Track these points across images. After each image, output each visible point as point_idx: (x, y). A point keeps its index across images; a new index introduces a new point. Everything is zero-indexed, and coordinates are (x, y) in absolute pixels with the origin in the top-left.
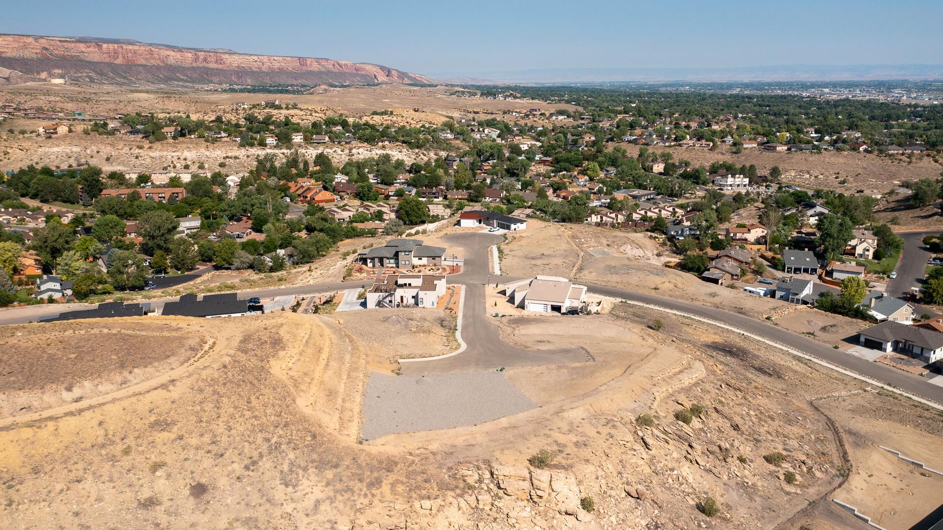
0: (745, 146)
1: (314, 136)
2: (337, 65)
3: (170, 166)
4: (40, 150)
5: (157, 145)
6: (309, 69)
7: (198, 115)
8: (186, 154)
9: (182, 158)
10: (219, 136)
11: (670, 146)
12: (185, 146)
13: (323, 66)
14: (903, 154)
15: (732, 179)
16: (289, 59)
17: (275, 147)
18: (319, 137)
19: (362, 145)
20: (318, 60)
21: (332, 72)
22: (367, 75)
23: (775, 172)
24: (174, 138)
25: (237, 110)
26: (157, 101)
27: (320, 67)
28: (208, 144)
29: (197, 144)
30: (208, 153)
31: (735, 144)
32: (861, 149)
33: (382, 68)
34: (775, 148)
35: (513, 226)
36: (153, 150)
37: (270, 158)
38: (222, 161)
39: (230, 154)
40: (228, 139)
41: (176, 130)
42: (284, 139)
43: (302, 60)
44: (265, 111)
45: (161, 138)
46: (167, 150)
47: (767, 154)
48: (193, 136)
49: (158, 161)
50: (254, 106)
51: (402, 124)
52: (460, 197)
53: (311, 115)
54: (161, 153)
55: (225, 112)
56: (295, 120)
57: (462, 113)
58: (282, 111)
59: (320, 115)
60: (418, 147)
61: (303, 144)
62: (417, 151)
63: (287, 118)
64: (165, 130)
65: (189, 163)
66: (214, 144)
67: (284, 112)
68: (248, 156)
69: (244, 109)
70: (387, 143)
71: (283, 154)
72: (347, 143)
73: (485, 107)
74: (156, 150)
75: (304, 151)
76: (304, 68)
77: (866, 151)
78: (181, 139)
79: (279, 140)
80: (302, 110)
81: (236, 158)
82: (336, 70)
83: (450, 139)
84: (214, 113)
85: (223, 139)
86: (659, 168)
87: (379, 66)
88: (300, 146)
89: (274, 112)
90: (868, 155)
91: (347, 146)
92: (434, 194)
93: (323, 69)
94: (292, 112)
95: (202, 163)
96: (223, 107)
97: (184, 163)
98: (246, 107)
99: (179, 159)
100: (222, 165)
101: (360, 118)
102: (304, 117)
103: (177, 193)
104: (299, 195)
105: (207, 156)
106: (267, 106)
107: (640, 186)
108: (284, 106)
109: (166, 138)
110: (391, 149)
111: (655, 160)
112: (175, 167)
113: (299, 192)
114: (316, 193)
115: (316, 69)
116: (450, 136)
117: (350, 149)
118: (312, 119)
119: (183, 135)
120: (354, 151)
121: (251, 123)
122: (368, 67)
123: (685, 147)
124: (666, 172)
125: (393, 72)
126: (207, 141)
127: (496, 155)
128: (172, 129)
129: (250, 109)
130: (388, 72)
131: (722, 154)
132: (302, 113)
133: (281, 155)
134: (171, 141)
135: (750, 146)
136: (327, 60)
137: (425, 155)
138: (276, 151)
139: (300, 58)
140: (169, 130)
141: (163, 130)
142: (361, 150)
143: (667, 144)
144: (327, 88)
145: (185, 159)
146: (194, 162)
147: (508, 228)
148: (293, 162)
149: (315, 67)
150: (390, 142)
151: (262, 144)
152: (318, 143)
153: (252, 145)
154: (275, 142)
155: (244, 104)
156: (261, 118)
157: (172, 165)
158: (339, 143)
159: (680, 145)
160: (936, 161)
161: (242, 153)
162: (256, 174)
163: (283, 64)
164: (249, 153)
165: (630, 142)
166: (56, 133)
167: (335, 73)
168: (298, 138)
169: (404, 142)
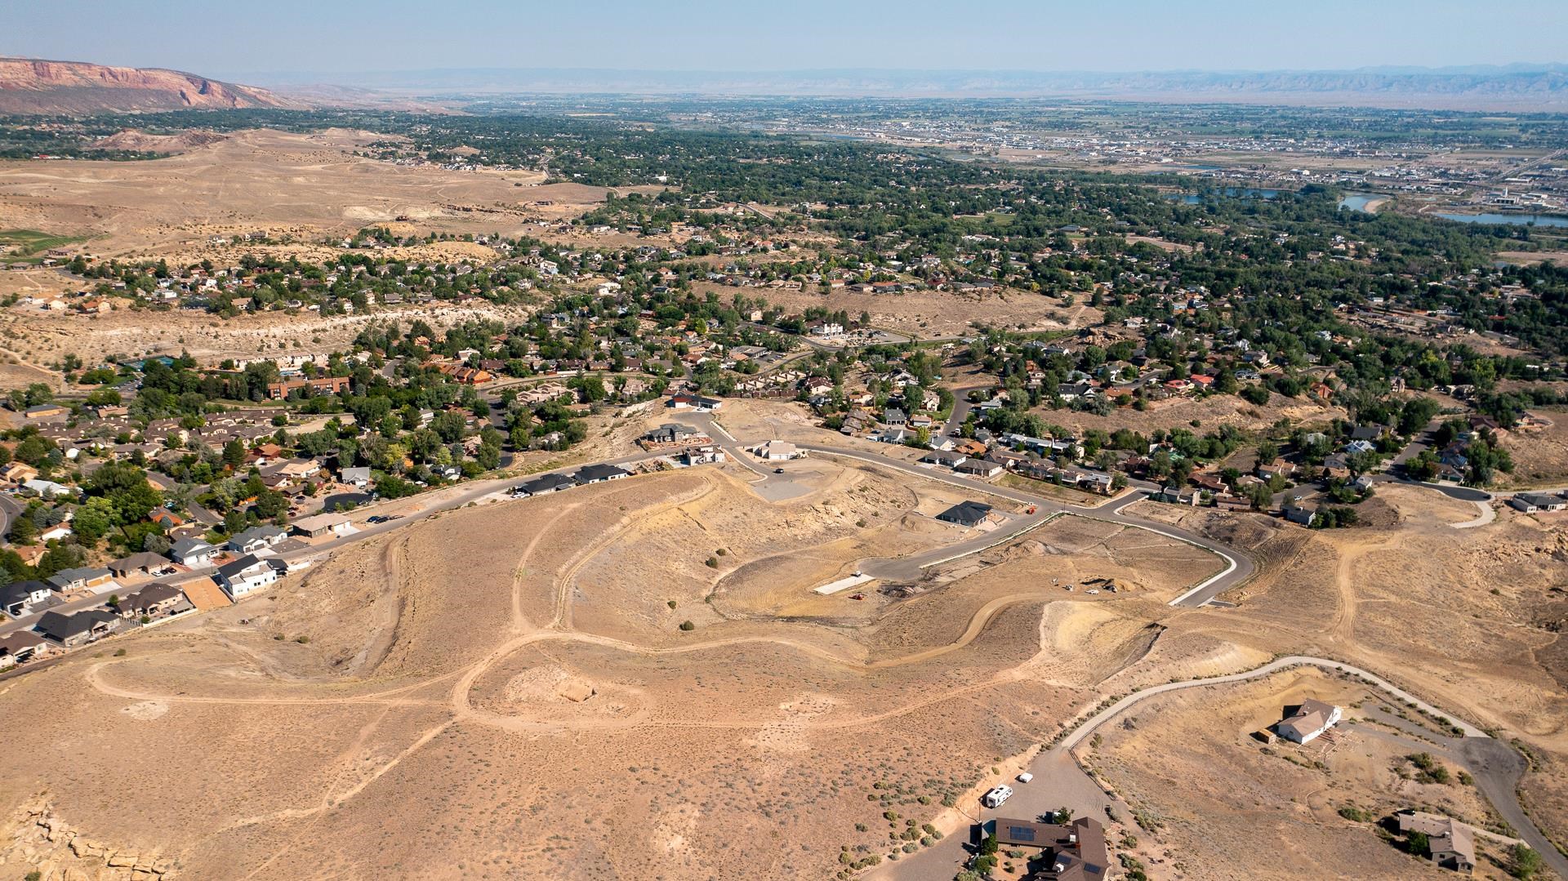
0: (833, 285)
1: (386, 296)
2: (108, 76)
4: (92, 334)
5: (233, 321)
6: (56, 82)
8: (273, 330)
9: (271, 335)
10: (296, 306)
11: (760, 287)
12: (265, 320)
13: (82, 77)
14: (974, 292)
15: (828, 328)
16: (17, 65)
17: (354, 313)
20: (70, 65)
21: (102, 88)
22: (167, 92)
23: (865, 318)
24: (249, 311)
27: (77, 78)
28: (290, 316)
29: (277, 317)
31: (823, 283)
32: (938, 287)
33: (191, 78)
34: (861, 288)
35: (714, 406)
36: (232, 327)
42: (359, 303)
43: (39, 66)
44: (257, 247)
45: (234, 312)
46: (249, 327)
47: (855, 295)
50: (235, 241)
54: (243, 331)
55: (199, 251)
58: (279, 248)
60: (503, 303)
61: (377, 306)
62: (503, 307)
64: (235, 302)
66: (295, 315)
70: (470, 300)
74: (235, 327)
76: (45, 80)
77: (942, 289)
78: (257, 312)
79: (355, 304)
81: (325, 330)
82: (109, 85)
83: (529, 289)
85: (302, 309)
86: (757, 316)
87: (183, 74)
89: (270, 249)
90: (945, 294)
91: (426, 305)
93: (83, 83)
94: (292, 248)
96: (192, 243)
98: (224, 241)
99: (268, 336)
100: (317, 341)
103: (344, 383)
104: (454, 376)
106: (255, 240)
107: (751, 343)
108: (278, 240)
109: (241, 312)
110: (477, 307)
111: (750, 307)
113: (452, 373)
114: (474, 373)
115: (70, 83)
116: (528, 285)
117: (432, 310)
120: (437, 312)
122: (163, 76)
123: (775, 288)
124: (765, 320)
125: (214, 86)
129: (232, 245)
130: (204, 88)
131: (813, 296)
134: (247, 315)
135: (838, 285)
136: (89, 65)
139: (34, 62)
142: (445, 311)
143: (756, 285)
144: (139, 135)
149: (66, 78)
152: (392, 303)
154: (352, 307)
159: (770, 286)
160: (1002, 298)
163: (9, 76)
165: (715, 281)
166: (97, 311)
167: (108, 90)
168: (370, 300)
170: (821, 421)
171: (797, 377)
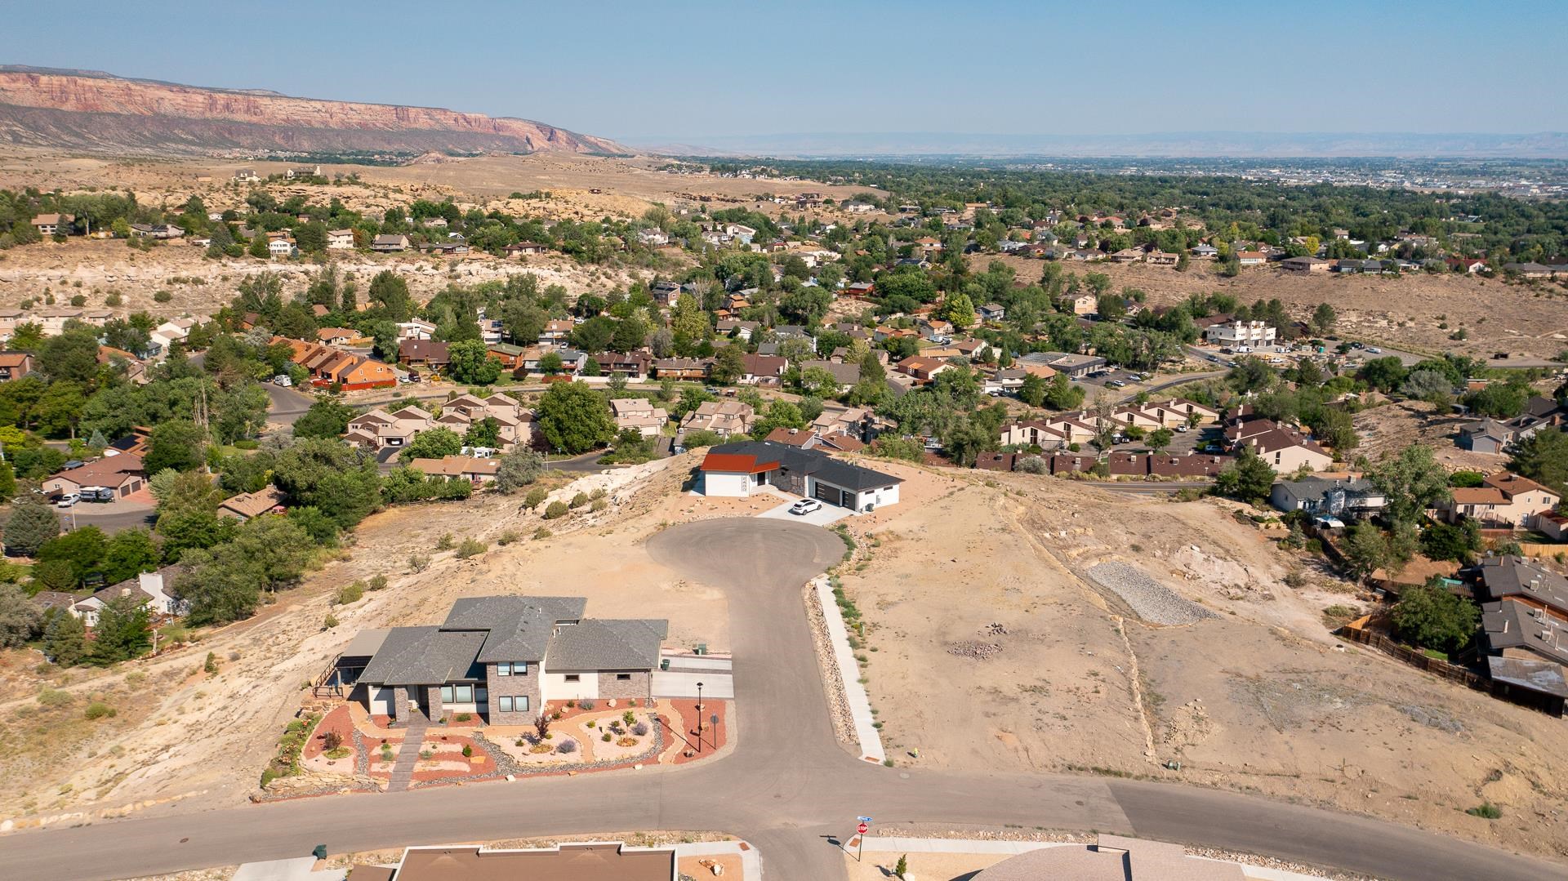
0: (1244, 262)
1: (377, 237)
2: (461, 121)
3: (38, 300)
5: (18, 253)
6: (414, 126)
7: (153, 194)
8: (83, 273)
9: (71, 281)
10: (163, 234)
11: (1096, 262)
12: (79, 254)
13: (437, 121)
14: (1553, 280)
15: (1244, 330)
16: (377, 107)
17: (289, 258)
18: (388, 238)
19: (478, 255)
20: (428, 111)
21: (453, 132)
22: (514, 138)
23: (1324, 314)
24: (59, 237)
25: (237, 185)
26: (105, 172)
27: (432, 123)
28: (135, 251)
29: (108, 251)
30: (132, 272)
31: (1222, 259)
32: (1471, 269)
33: (540, 127)
34: (1306, 266)
35: (863, 499)
36: (7, 264)
37: (271, 285)
38: (165, 287)
39: (183, 274)
40: (183, 242)
41: (62, 220)
42: (310, 243)
43: (401, 111)
44: (293, 187)
45: (28, 238)
46: (39, 264)
47: (1290, 278)
48: (102, 235)
49: (16, 289)
50: (272, 179)
51: (565, 216)
52: (686, 373)
53: (386, 196)
54: (25, 271)
55: (211, 189)
56: (352, 206)
57: (680, 200)
58: (326, 189)
59: (404, 197)
60: (592, 261)
61: (352, 253)
62: (592, 268)
63: (335, 201)
64: (41, 219)
65: (84, 293)
66: (147, 250)
67: (331, 190)
68: (225, 279)
69: (251, 183)
70: (530, 251)
71: (306, 273)
72: (446, 251)
73: (722, 190)
74: (14, 263)
75: (352, 267)
76: (404, 124)
77: (1480, 272)
78: (73, 240)
79: (299, 244)
80: (367, 186)
81: (197, 281)
82: (461, 129)
83: (661, 246)
84: (188, 192)
85: (171, 242)
86: (1086, 305)
87: (535, 123)
88: (344, 257)
89: (311, 190)
90: (1487, 281)
91: (447, 257)
92: (628, 366)
93: (437, 127)
94: (347, 190)
95: (117, 293)
96: (208, 179)
97: (73, 292)
98: (255, 179)
99: (64, 283)
100: (162, 298)
101: (485, 204)
102: (371, 201)
103: (7, 368)
104: (313, 371)
105: (129, 279)
106: (297, 178)
107: (1068, 346)
108: (331, 180)
109: (41, 238)
110: (538, 264)
111: (1074, 290)
112: (50, 301)
113: (313, 364)
114: (352, 367)
115: (426, 127)
116: (660, 239)
117: (453, 265)
118: (388, 204)
119: (80, 232)
120: (461, 268)
121: (262, 209)
122: (516, 125)
123: (1126, 263)
124: (1102, 315)
125: (560, 134)
126: (133, 245)
127: (757, 278)
128: (54, 218)
129: (264, 183)
130: (551, 135)
131: (1201, 277)
132: (367, 192)
133: (302, 277)
134: (51, 244)
135: (1252, 262)
136: (445, 111)
137: (609, 277)
138: (291, 268)
139: (396, 108)
140: (47, 221)
141: (34, 222)
142: (475, 267)
143: (1089, 258)
144: (441, 157)
145: (78, 285)
146: (97, 292)
147: (849, 502)
148: (323, 292)
149: (423, 122)
150: (537, 249)
151: (261, 252)
152: (386, 251)
153: (236, 255)
154: (289, 249)
155: (251, 175)
156: (280, 200)
157: (44, 298)
158: (430, 251)
159: (1115, 260)
161: (214, 269)
162: (231, 319)
163: (367, 117)
164: (228, 272)
165: (1013, 252)
167: (459, 134)
168: (341, 241)
169: (565, 250)
170: (1349, 599)
171: (1193, 420)
